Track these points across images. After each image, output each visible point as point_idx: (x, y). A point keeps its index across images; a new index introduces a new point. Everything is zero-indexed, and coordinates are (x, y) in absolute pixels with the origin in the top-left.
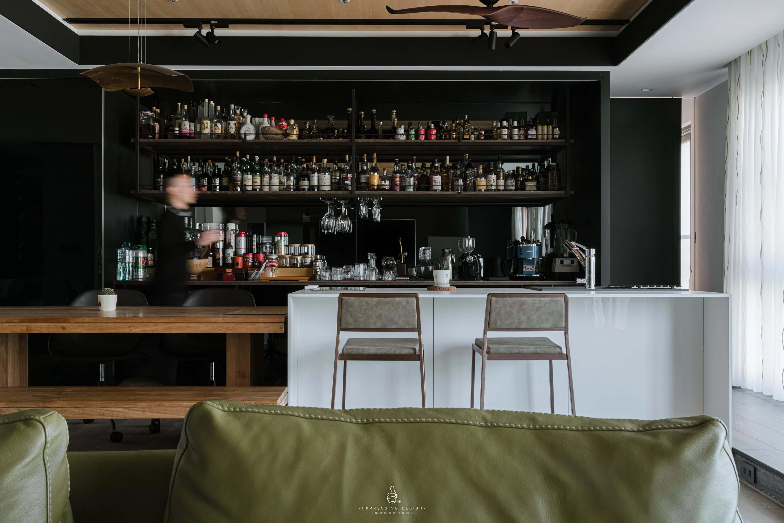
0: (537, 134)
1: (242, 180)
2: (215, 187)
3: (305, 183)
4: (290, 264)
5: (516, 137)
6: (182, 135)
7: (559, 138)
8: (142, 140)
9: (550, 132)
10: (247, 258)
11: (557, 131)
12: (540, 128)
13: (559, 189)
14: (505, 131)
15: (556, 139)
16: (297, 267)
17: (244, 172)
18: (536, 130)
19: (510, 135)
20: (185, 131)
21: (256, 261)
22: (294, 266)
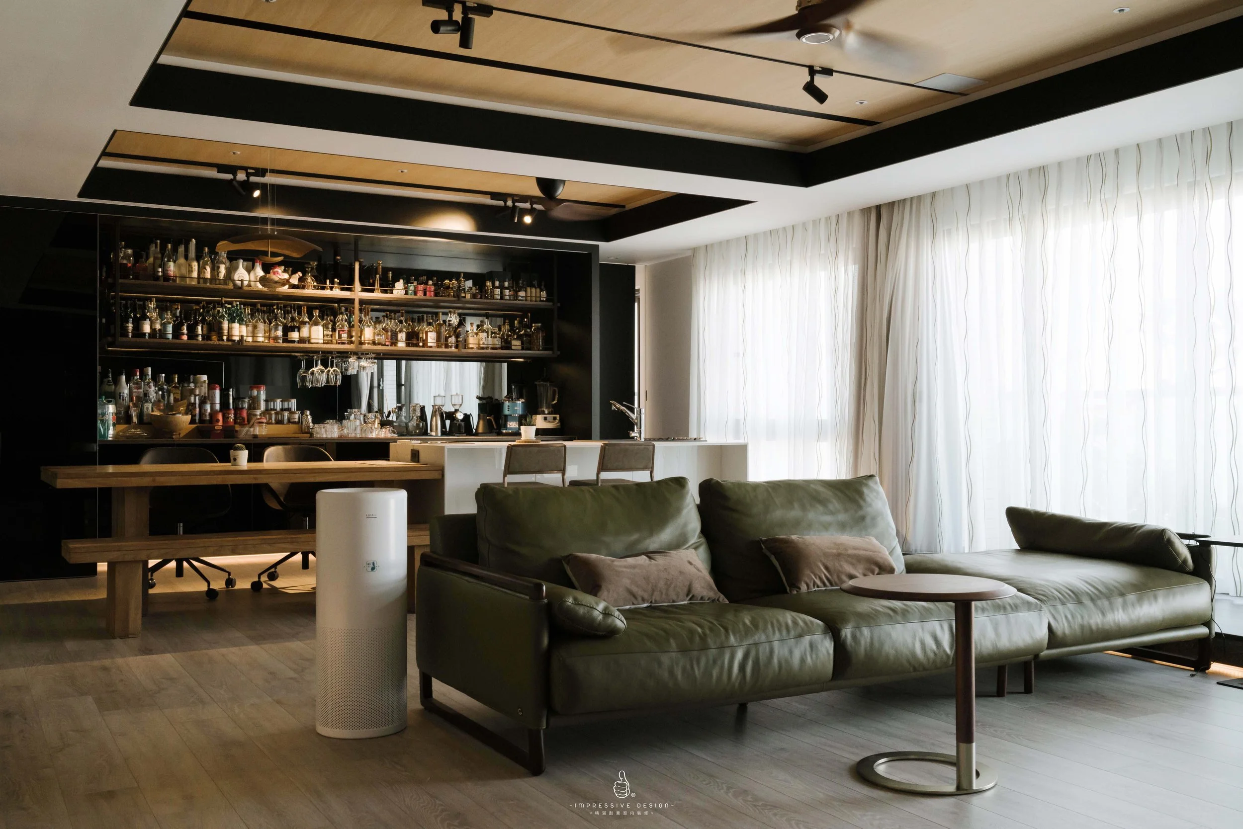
0: (526, 296)
1: (230, 329)
2: (197, 335)
3: (295, 335)
4: (275, 420)
5: (507, 298)
6: (166, 278)
7: (546, 301)
8: (121, 281)
9: (538, 295)
10: (229, 414)
11: (544, 294)
12: (529, 289)
13: (545, 349)
14: (498, 291)
15: (543, 301)
16: (283, 424)
17: (232, 320)
18: (526, 291)
19: (502, 296)
20: (170, 273)
21: (240, 417)
22: (279, 422)
